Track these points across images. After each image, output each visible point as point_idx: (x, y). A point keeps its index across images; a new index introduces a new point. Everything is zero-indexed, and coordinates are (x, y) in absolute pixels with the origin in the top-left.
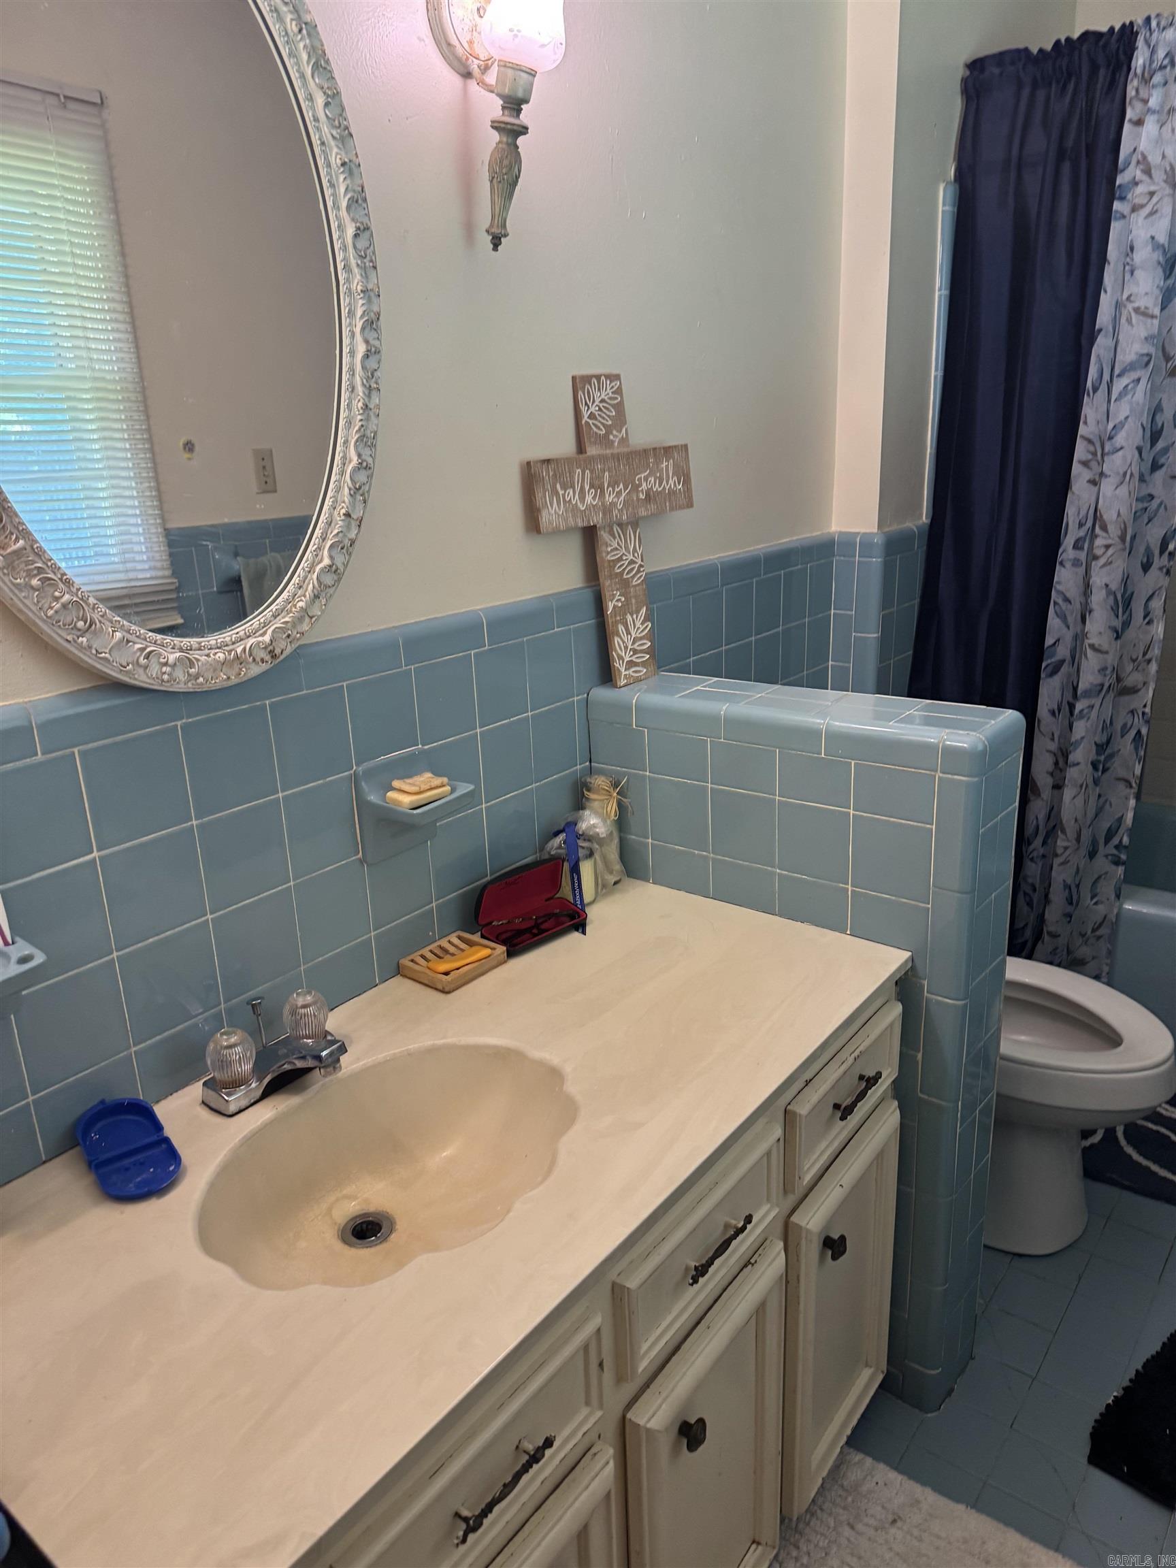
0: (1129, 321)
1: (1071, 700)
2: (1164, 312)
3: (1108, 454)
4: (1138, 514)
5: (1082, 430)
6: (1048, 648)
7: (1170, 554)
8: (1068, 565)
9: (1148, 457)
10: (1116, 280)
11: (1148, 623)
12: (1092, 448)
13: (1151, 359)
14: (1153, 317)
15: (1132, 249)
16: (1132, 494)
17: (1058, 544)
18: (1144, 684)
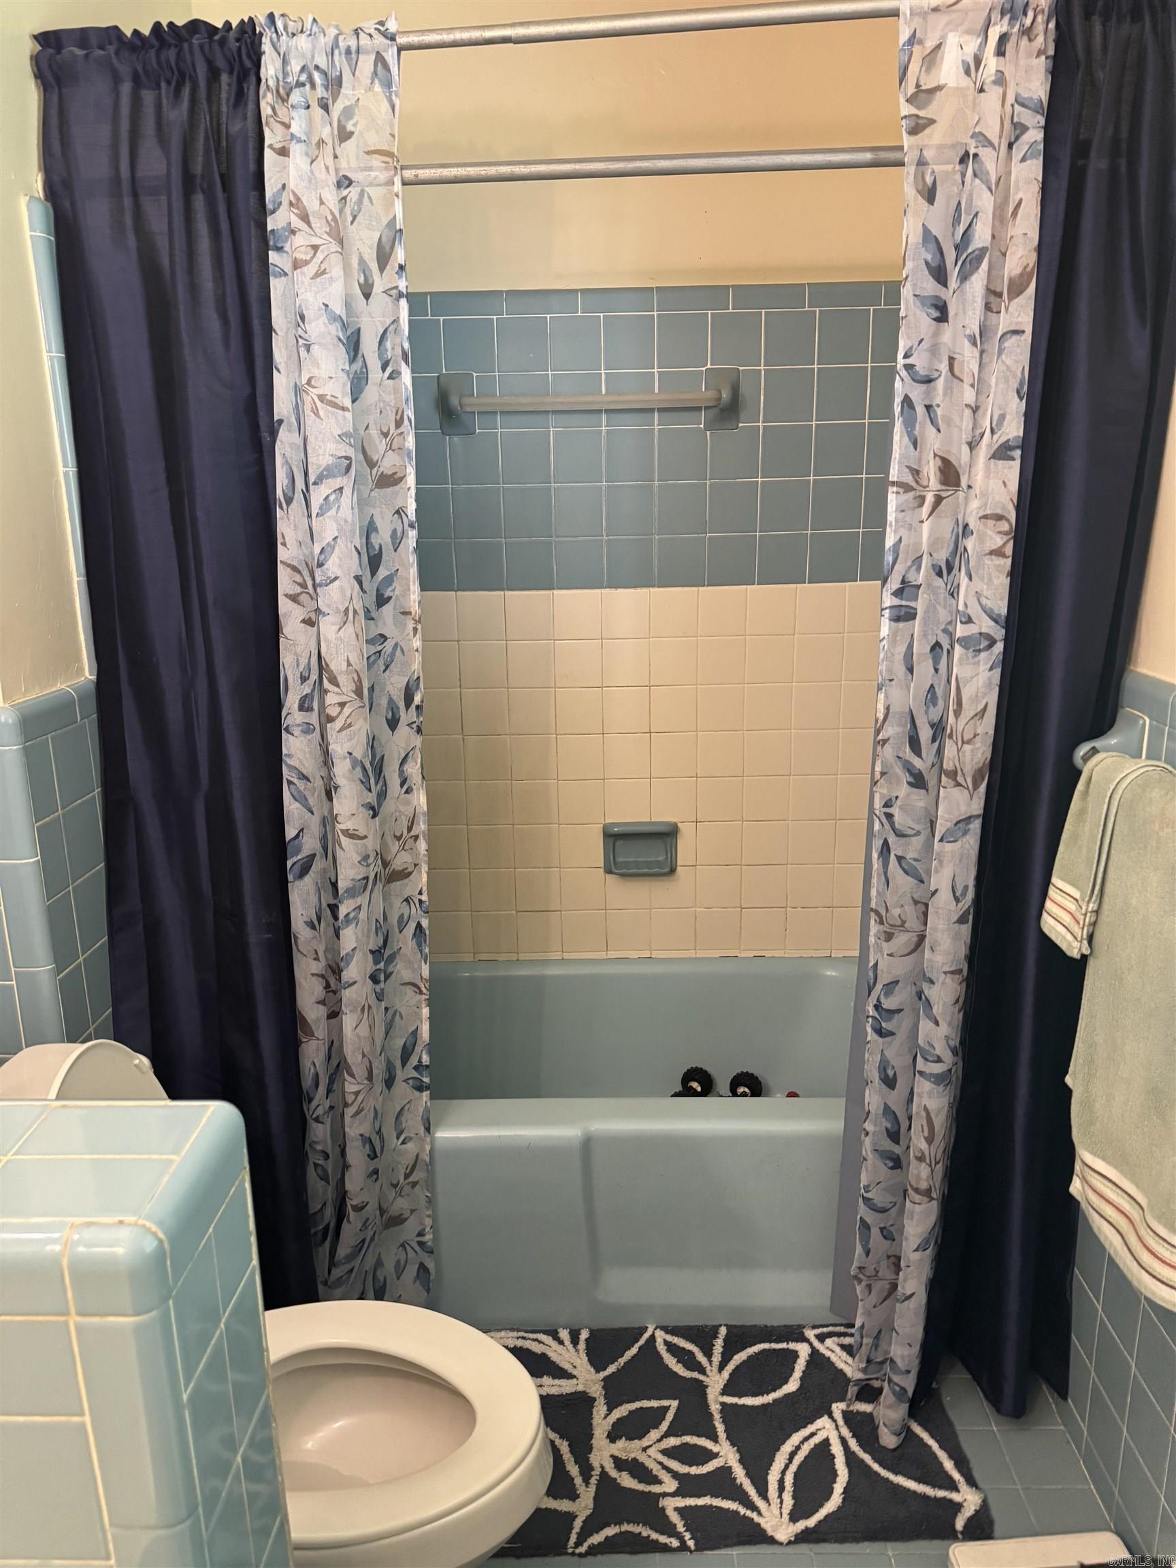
0: (316, 413)
1: (333, 902)
2: (356, 404)
3: (320, 585)
4: (372, 659)
5: (282, 554)
6: (289, 842)
7: (418, 707)
8: (297, 731)
9: (371, 586)
10: (289, 357)
11: (407, 792)
12: (298, 578)
13: (351, 463)
14: (343, 409)
15: (302, 318)
16: (360, 637)
17: (279, 705)
18: (416, 865)
